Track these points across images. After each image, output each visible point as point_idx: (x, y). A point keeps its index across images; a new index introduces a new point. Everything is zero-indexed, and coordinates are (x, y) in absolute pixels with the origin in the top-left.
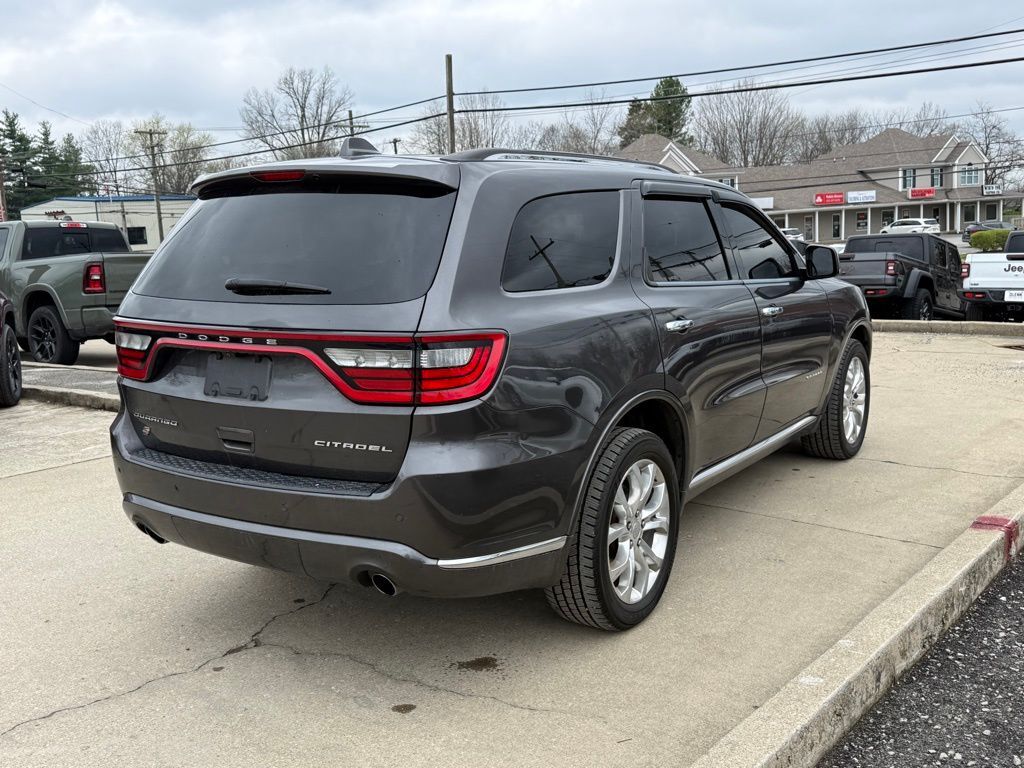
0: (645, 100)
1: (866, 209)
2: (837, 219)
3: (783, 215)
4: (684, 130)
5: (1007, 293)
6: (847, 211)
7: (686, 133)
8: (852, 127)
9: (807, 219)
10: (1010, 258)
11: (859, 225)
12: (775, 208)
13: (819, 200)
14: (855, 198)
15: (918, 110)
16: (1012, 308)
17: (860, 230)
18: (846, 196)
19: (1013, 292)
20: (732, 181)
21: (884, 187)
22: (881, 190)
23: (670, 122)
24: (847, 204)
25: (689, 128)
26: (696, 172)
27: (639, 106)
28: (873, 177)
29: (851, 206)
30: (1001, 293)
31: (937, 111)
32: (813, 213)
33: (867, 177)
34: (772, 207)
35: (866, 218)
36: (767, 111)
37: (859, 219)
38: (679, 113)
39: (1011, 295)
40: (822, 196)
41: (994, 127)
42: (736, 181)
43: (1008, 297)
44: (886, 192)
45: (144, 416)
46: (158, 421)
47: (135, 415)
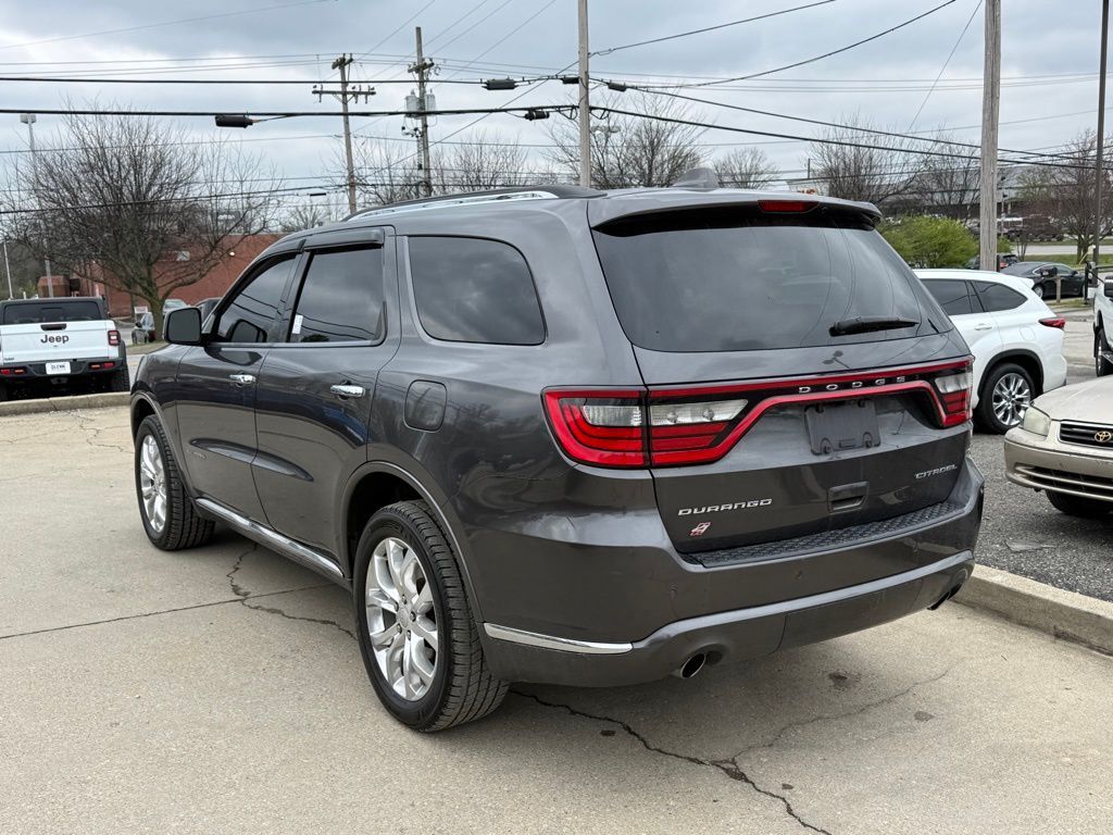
5: (48, 366)
10: (45, 328)
16: (59, 381)
19: (55, 364)
30: (41, 366)
39: (53, 367)
43: (50, 370)
45: (703, 510)
46: (736, 507)
47: (680, 513)
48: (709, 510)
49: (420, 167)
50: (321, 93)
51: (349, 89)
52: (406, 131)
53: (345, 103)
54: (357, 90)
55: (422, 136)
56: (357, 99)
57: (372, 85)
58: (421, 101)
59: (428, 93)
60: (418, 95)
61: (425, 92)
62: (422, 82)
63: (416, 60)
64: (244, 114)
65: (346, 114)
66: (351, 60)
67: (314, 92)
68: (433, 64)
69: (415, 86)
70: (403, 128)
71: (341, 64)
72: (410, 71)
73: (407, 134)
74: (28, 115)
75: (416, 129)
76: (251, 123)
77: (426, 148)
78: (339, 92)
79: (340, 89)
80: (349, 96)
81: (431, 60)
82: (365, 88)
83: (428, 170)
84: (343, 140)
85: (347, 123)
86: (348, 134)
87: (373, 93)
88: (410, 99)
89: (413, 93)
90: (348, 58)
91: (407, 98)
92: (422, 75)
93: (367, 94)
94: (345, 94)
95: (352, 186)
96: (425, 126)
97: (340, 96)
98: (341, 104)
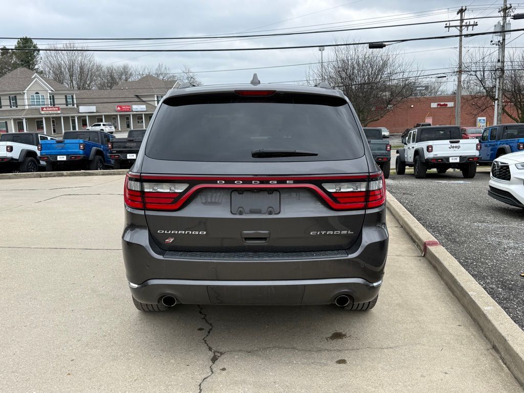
0: (12, 49)
1: (142, 114)
2: (128, 119)
3: (102, 116)
4: (36, 67)
6: (133, 115)
7: (37, 69)
8: (125, 72)
9: (113, 118)
11: (138, 122)
12: (97, 112)
13: (119, 108)
14: (137, 109)
15: (156, 67)
17: (139, 125)
18: (132, 107)
20: (72, 96)
21: (149, 104)
22: (148, 105)
23: (28, 62)
24: (133, 111)
25: (39, 66)
26: (52, 91)
27: (8, 52)
28: (144, 99)
29: (135, 113)
31: (165, 68)
32: (116, 115)
33: (141, 99)
34: (95, 111)
35: (142, 119)
36: (83, 61)
37: (138, 119)
38: (33, 57)
40: (120, 107)
41: (192, 78)
42: (75, 97)
44: (150, 106)
45: (170, 232)
46: (186, 233)
47: (159, 232)
48: (173, 232)
49: (499, 61)
50: (449, 27)
51: (464, 24)
52: (493, 42)
53: (461, 31)
54: (468, 24)
55: (502, 45)
56: (468, 28)
57: (476, 20)
58: (503, 26)
59: (508, 22)
60: (502, 24)
61: (505, 22)
62: (505, 17)
63: (503, 6)
64: (382, 42)
65: (461, 36)
66: (466, 9)
67: (446, 27)
68: (511, 7)
69: (501, 19)
70: (492, 41)
71: (461, 11)
72: (499, 12)
73: (493, 44)
74: (322, 47)
75: (499, 42)
76: (385, 46)
77: (503, 51)
78: (458, 26)
79: (459, 24)
80: (463, 28)
81: (510, 5)
82: (472, 23)
83: (503, 62)
84: (458, 49)
85: (461, 41)
86: (461, 47)
87: (476, 25)
88: (497, 26)
89: (499, 23)
90: (464, 8)
91: (495, 26)
92: (505, 13)
93: (473, 25)
94: (461, 26)
95: (460, 72)
96: (504, 40)
97: (459, 28)
98: (459, 32)
